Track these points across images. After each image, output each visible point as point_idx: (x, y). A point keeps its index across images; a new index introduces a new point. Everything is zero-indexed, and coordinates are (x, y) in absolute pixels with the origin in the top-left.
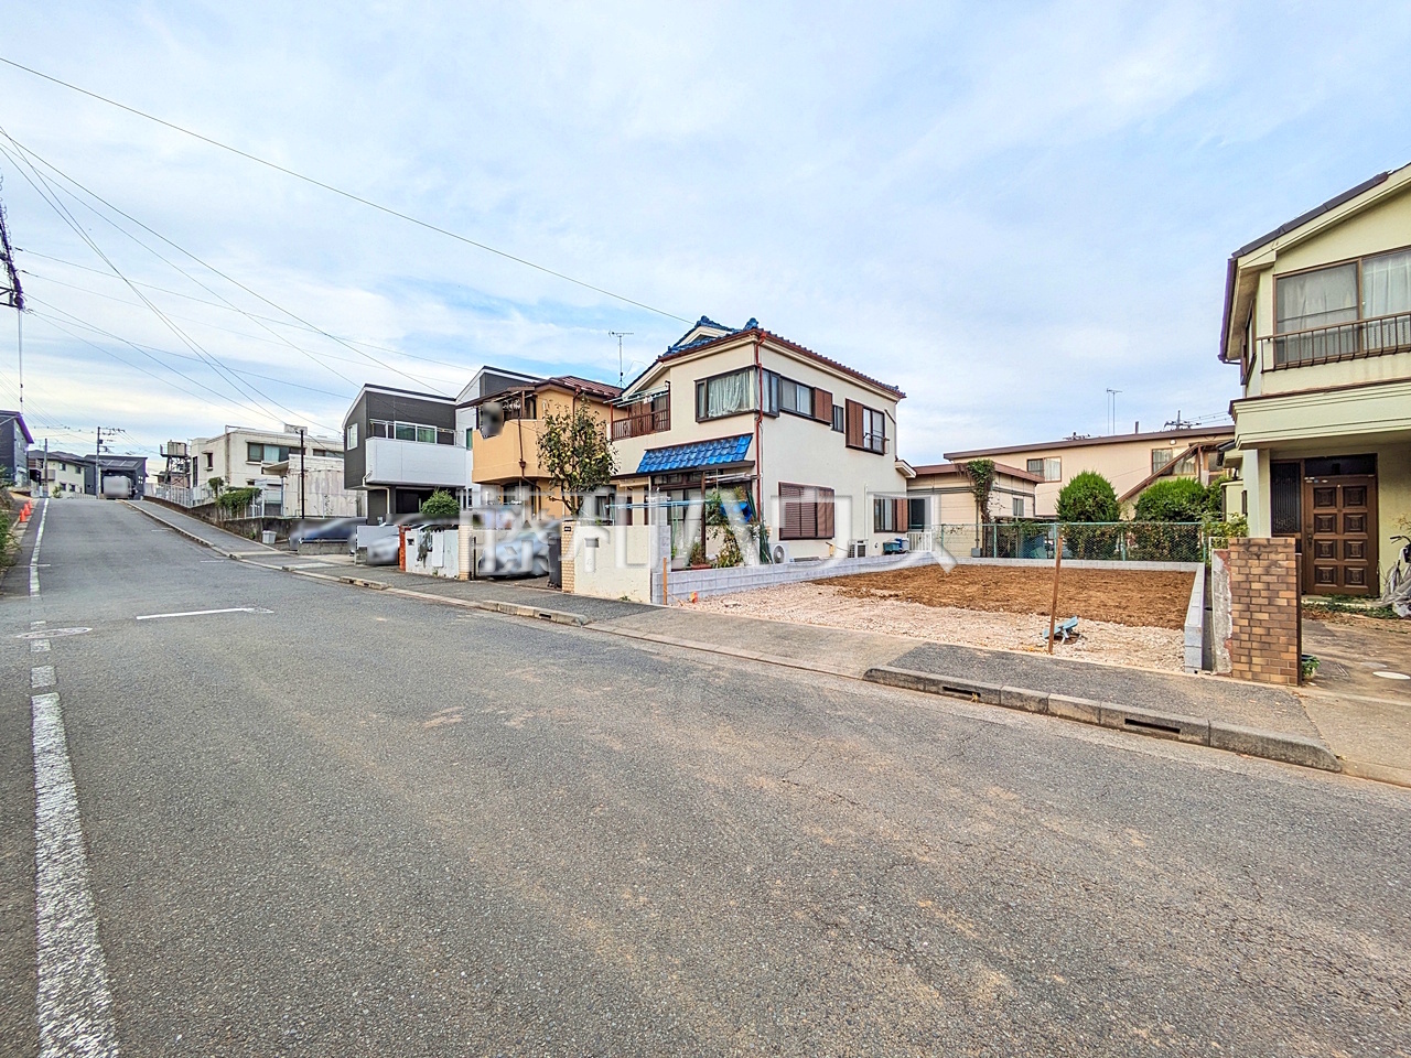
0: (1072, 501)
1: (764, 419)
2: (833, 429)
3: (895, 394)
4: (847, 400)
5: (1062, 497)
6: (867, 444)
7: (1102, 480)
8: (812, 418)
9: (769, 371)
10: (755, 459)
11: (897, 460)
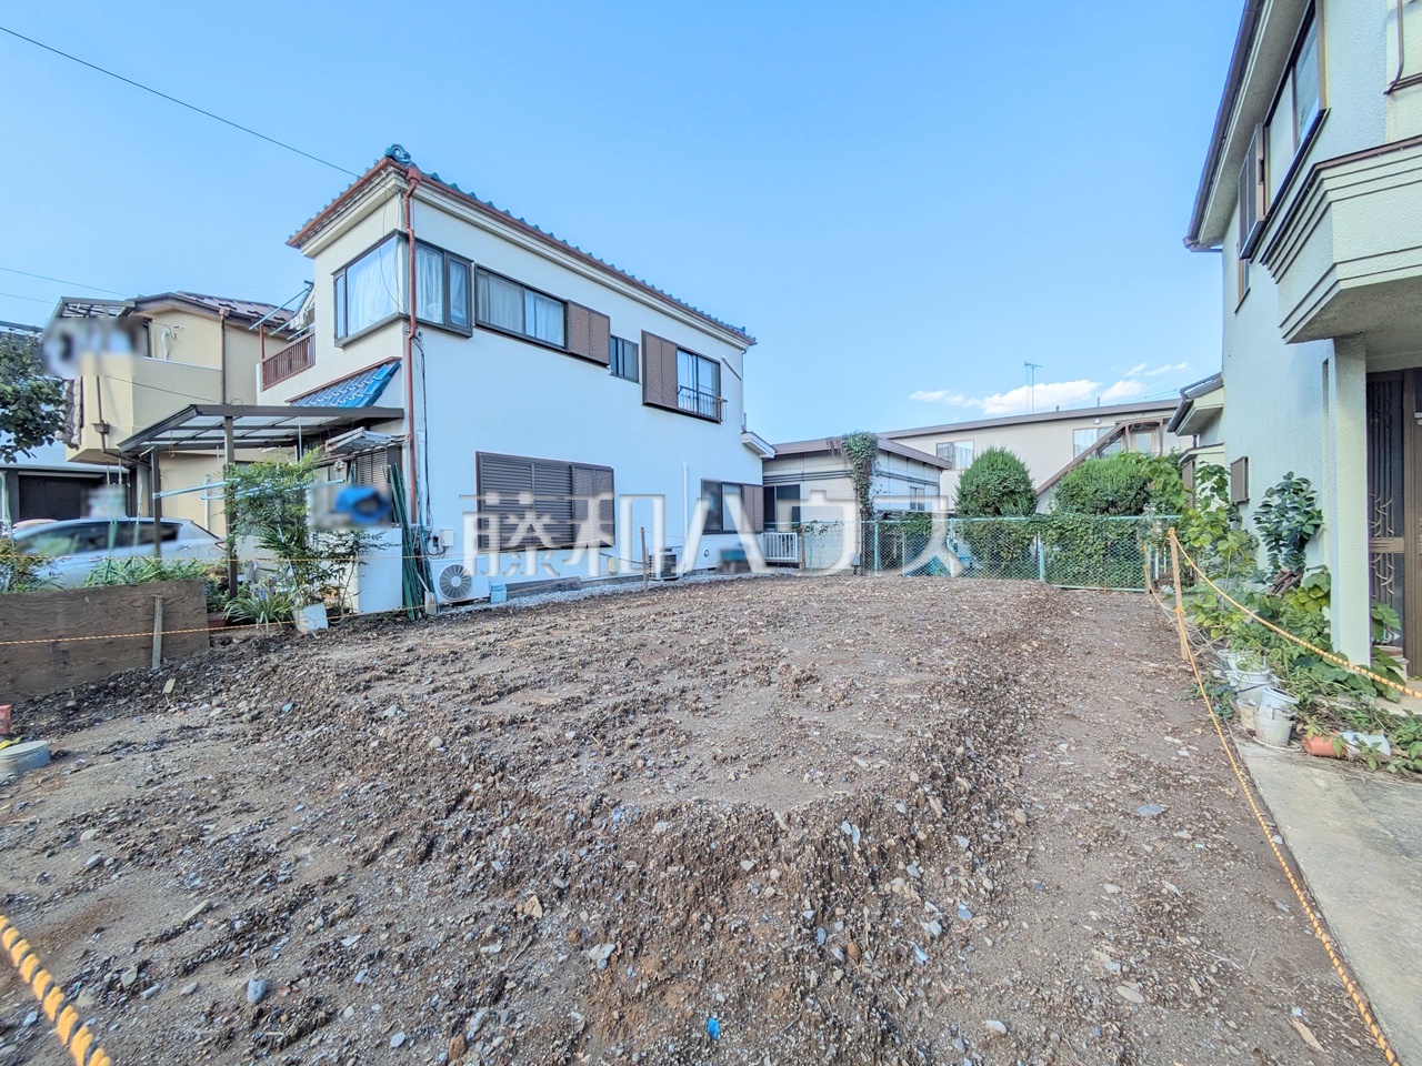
0: (974, 488)
1: (428, 336)
2: (616, 374)
3: (740, 338)
4: (644, 334)
5: (962, 482)
6: (684, 404)
7: (1012, 459)
8: (564, 351)
9: (441, 251)
10: (403, 404)
11: (745, 432)
